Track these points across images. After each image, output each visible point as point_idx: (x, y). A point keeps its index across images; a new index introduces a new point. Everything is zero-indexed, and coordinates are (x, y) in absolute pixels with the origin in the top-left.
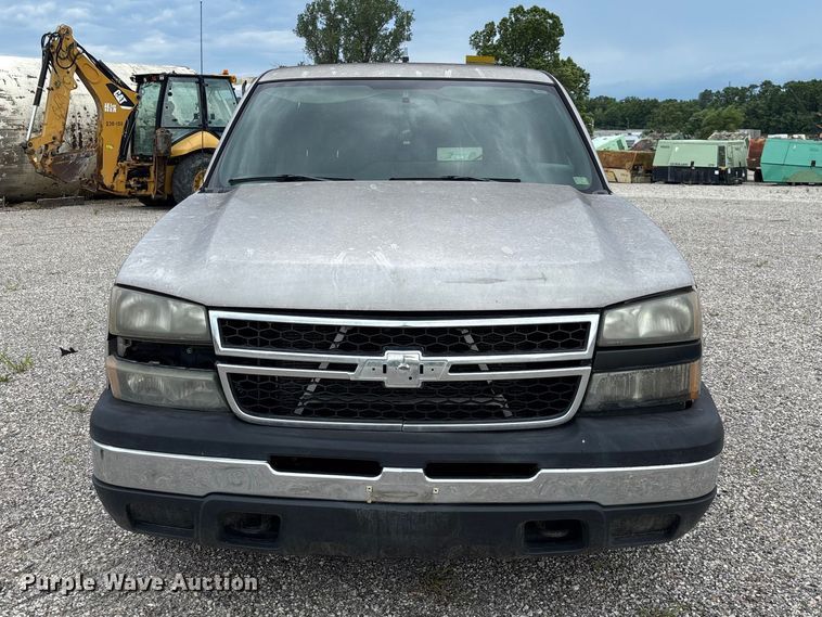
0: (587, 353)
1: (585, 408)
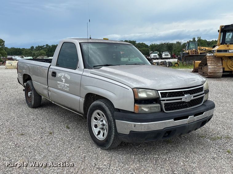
1: (204, 101)
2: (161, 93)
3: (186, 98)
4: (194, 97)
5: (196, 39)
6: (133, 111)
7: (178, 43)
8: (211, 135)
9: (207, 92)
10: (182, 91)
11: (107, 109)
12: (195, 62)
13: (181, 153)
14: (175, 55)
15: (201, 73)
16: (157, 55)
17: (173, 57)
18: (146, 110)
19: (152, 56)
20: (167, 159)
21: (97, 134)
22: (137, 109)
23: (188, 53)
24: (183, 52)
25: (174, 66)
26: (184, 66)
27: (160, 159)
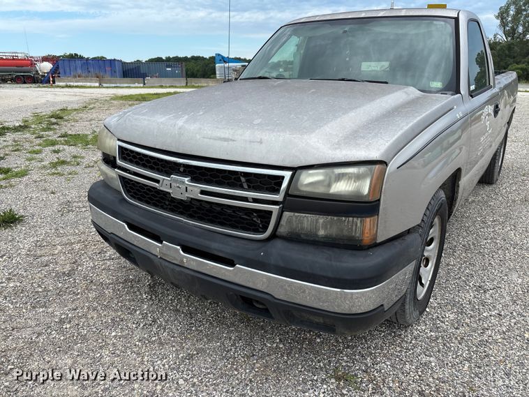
0: (279, 197)
1: (277, 233)
2: (120, 147)
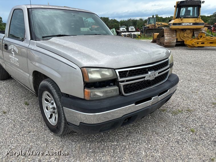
0: (169, 66)
2: (119, 72)
3: (150, 76)
4: (159, 73)
5: (155, 17)
6: (83, 98)
7: (141, 20)
8: (172, 108)
9: (172, 65)
10: (145, 68)
11: (54, 91)
12: (154, 34)
13: (143, 135)
14: (138, 28)
15: (159, 43)
16: (125, 28)
17: (137, 30)
18: (101, 95)
19: (121, 29)
20: (127, 147)
21: (49, 117)
22: (88, 95)
23: (149, 27)
24: (145, 26)
25: (138, 38)
26: (145, 37)
27: (118, 147)
